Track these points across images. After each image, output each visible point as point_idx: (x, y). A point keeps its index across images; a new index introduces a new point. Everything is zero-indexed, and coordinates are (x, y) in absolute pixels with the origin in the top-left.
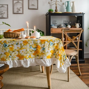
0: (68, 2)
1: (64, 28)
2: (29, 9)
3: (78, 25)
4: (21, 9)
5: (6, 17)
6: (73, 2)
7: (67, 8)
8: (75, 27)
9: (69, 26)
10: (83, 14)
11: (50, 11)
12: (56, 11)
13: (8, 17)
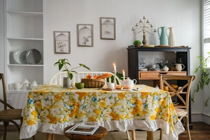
0: (163, 28)
1: (159, 71)
2: (101, 38)
3: (179, 67)
4: (90, 39)
5: (67, 51)
6: (170, 29)
7: (162, 38)
8: (176, 70)
9: (166, 69)
10: (188, 48)
11: (136, 43)
12: (144, 43)
13: (70, 51)
